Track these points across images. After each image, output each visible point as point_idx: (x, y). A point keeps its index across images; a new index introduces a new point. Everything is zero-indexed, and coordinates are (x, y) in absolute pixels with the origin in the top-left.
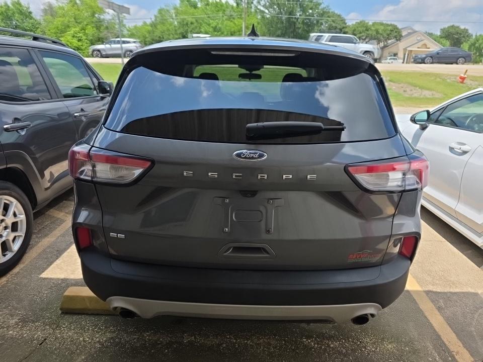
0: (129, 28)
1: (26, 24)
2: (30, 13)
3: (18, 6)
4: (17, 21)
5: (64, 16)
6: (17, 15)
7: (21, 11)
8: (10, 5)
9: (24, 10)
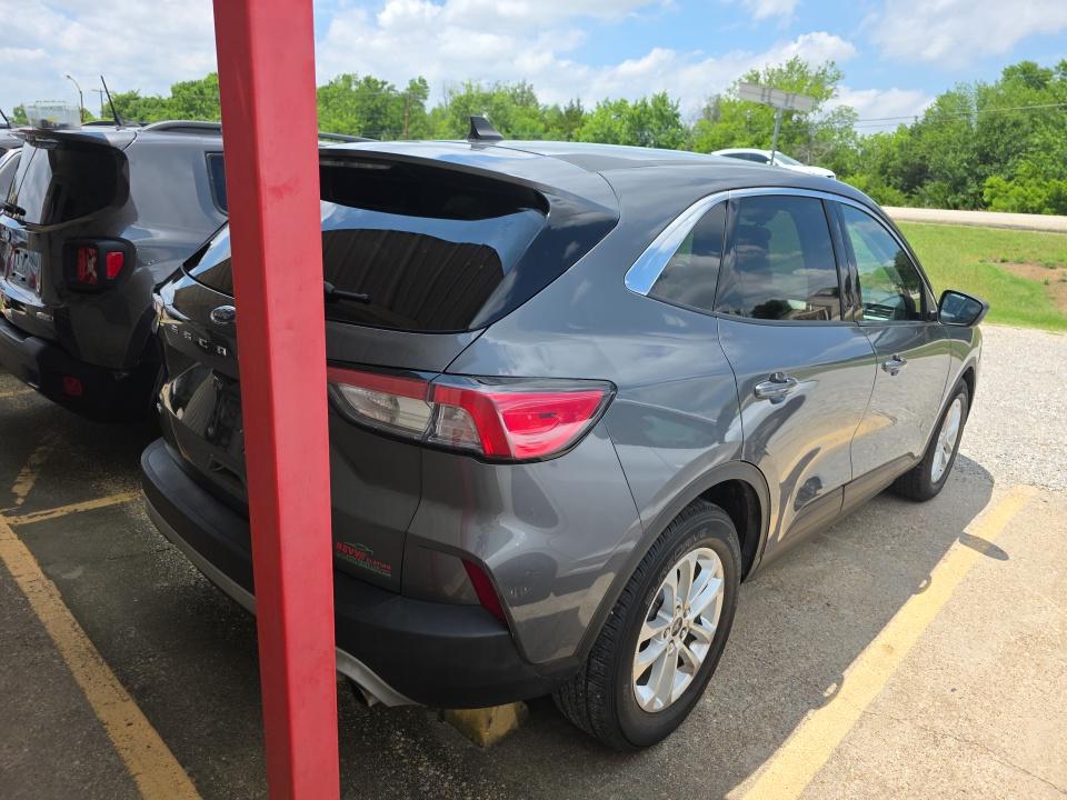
0: (862, 138)
1: (663, 136)
2: (677, 116)
3: (660, 106)
4: (652, 130)
5: (733, 118)
6: (654, 121)
7: (662, 114)
8: (650, 104)
9: (666, 111)
